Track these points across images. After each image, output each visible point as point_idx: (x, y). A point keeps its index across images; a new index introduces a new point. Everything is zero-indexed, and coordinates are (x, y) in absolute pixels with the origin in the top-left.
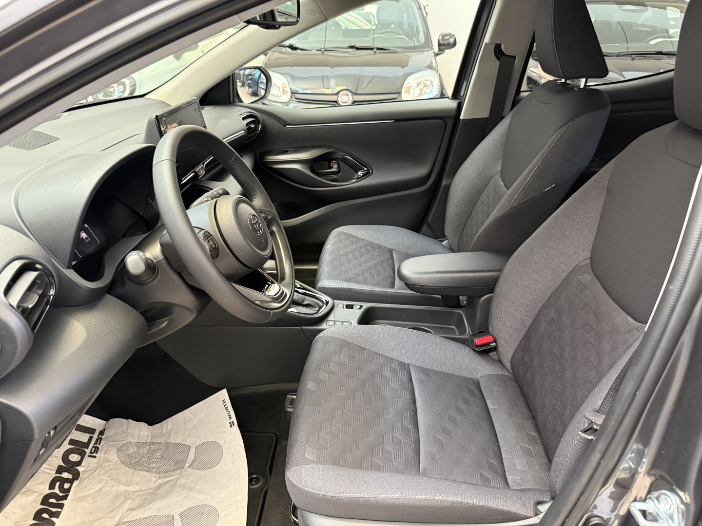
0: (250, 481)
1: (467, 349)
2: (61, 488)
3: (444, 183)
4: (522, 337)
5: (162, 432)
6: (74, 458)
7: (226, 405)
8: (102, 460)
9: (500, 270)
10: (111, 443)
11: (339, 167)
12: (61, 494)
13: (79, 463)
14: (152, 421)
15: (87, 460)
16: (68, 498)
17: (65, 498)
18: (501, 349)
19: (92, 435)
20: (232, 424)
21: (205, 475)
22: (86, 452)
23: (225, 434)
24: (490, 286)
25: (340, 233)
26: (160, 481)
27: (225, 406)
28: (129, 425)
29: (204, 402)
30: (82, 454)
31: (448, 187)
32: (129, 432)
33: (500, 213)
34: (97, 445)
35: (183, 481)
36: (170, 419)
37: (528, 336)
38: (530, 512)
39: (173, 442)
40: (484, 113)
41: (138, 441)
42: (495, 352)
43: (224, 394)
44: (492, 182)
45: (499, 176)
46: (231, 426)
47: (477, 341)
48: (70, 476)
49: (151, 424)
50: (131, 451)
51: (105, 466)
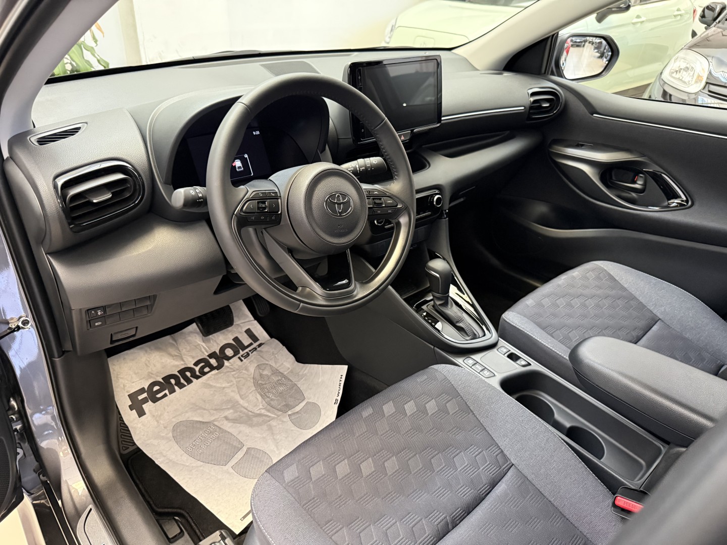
2: (202, 368)
5: (299, 372)
6: (229, 352)
8: (244, 366)
10: (259, 357)
12: (198, 373)
13: (228, 358)
14: (302, 358)
15: (236, 359)
16: (200, 379)
17: (197, 377)
19: (253, 342)
20: (335, 401)
21: (292, 430)
22: (239, 353)
23: (329, 406)
25: (597, 268)
26: (263, 411)
27: (340, 381)
28: (281, 352)
30: (236, 353)
32: (275, 357)
34: (250, 353)
35: (274, 423)
36: (310, 365)
39: (299, 386)
41: (278, 367)
43: (344, 370)
47: (619, 500)
48: (215, 364)
49: (298, 360)
50: (265, 373)
51: (242, 372)
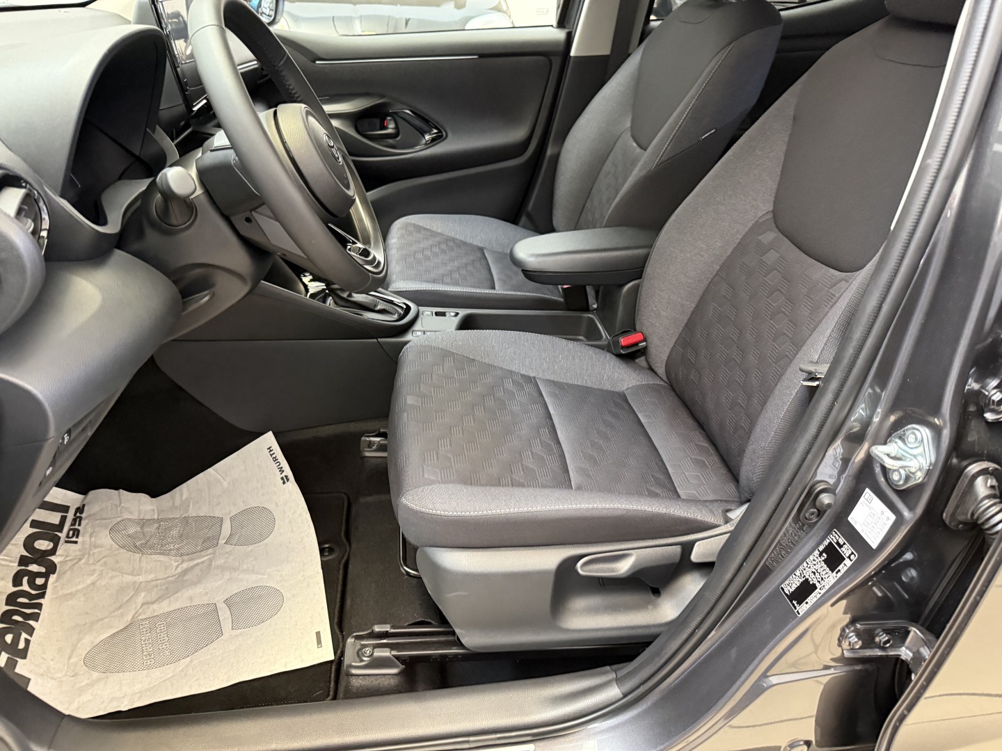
0: (322, 551)
1: (609, 355)
2: (31, 583)
3: (549, 152)
4: (681, 329)
5: (174, 504)
6: (42, 545)
7: (274, 454)
8: (87, 546)
9: (650, 246)
10: (98, 521)
11: (397, 127)
12: (33, 592)
13: (53, 552)
14: (156, 490)
15: (63, 547)
16: (46, 596)
17: (40, 596)
18: (653, 351)
19: (64, 514)
20: (285, 480)
21: (251, 550)
22: (59, 538)
23: (275, 494)
24: (637, 270)
25: (407, 225)
26: (185, 565)
27: (271, 455)
28: (122, 497)
29: (238, 455)
30: (56, 541)
31: (556, 159)
32: (123, 507)
33: (644, 173)
34: (77, 527)
35: (220, 562)
36: (185, 485)
37: (690, 326)
38: (719, 520)
39: (194, 515)
40: (604, 49)
41: (139, 516)
42: (643, 358)
43: (269, 439)
44: (619, 144)
45: (629, 134)
46: (284, 483)
47: (623, 341)
48: (43, 570)
49: (154, 494)
50: (131, 531)
51: (94, 554)
